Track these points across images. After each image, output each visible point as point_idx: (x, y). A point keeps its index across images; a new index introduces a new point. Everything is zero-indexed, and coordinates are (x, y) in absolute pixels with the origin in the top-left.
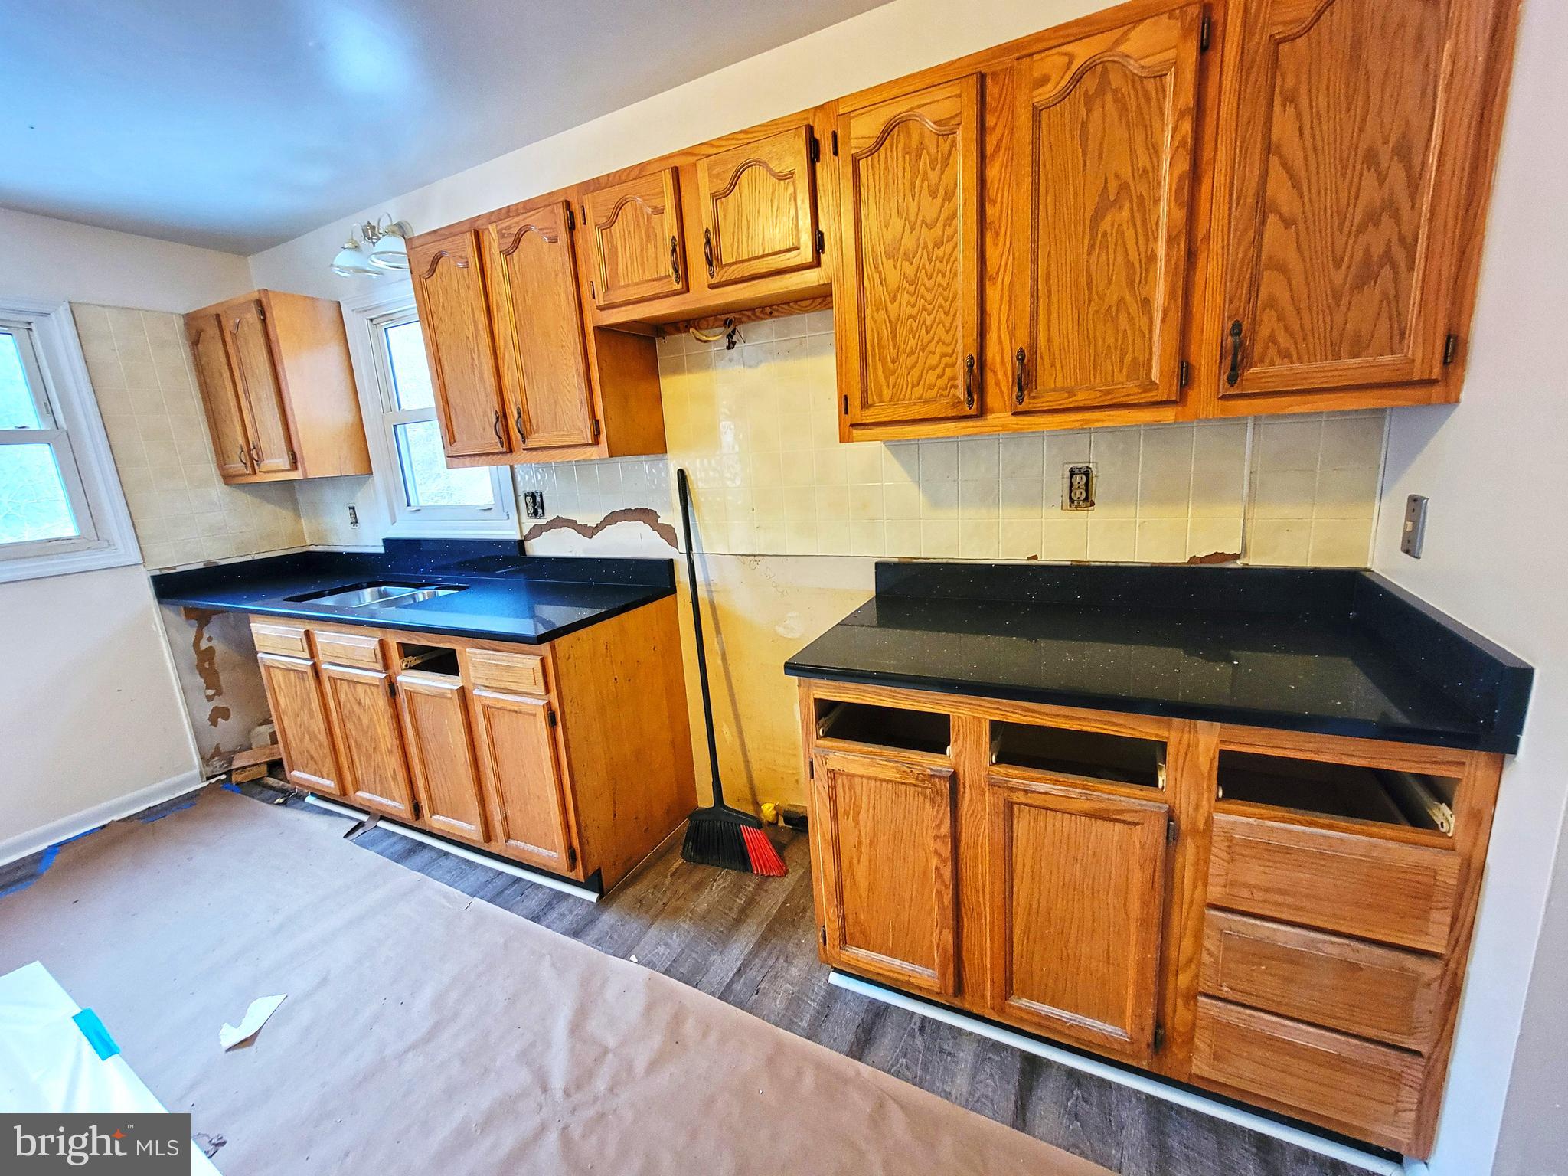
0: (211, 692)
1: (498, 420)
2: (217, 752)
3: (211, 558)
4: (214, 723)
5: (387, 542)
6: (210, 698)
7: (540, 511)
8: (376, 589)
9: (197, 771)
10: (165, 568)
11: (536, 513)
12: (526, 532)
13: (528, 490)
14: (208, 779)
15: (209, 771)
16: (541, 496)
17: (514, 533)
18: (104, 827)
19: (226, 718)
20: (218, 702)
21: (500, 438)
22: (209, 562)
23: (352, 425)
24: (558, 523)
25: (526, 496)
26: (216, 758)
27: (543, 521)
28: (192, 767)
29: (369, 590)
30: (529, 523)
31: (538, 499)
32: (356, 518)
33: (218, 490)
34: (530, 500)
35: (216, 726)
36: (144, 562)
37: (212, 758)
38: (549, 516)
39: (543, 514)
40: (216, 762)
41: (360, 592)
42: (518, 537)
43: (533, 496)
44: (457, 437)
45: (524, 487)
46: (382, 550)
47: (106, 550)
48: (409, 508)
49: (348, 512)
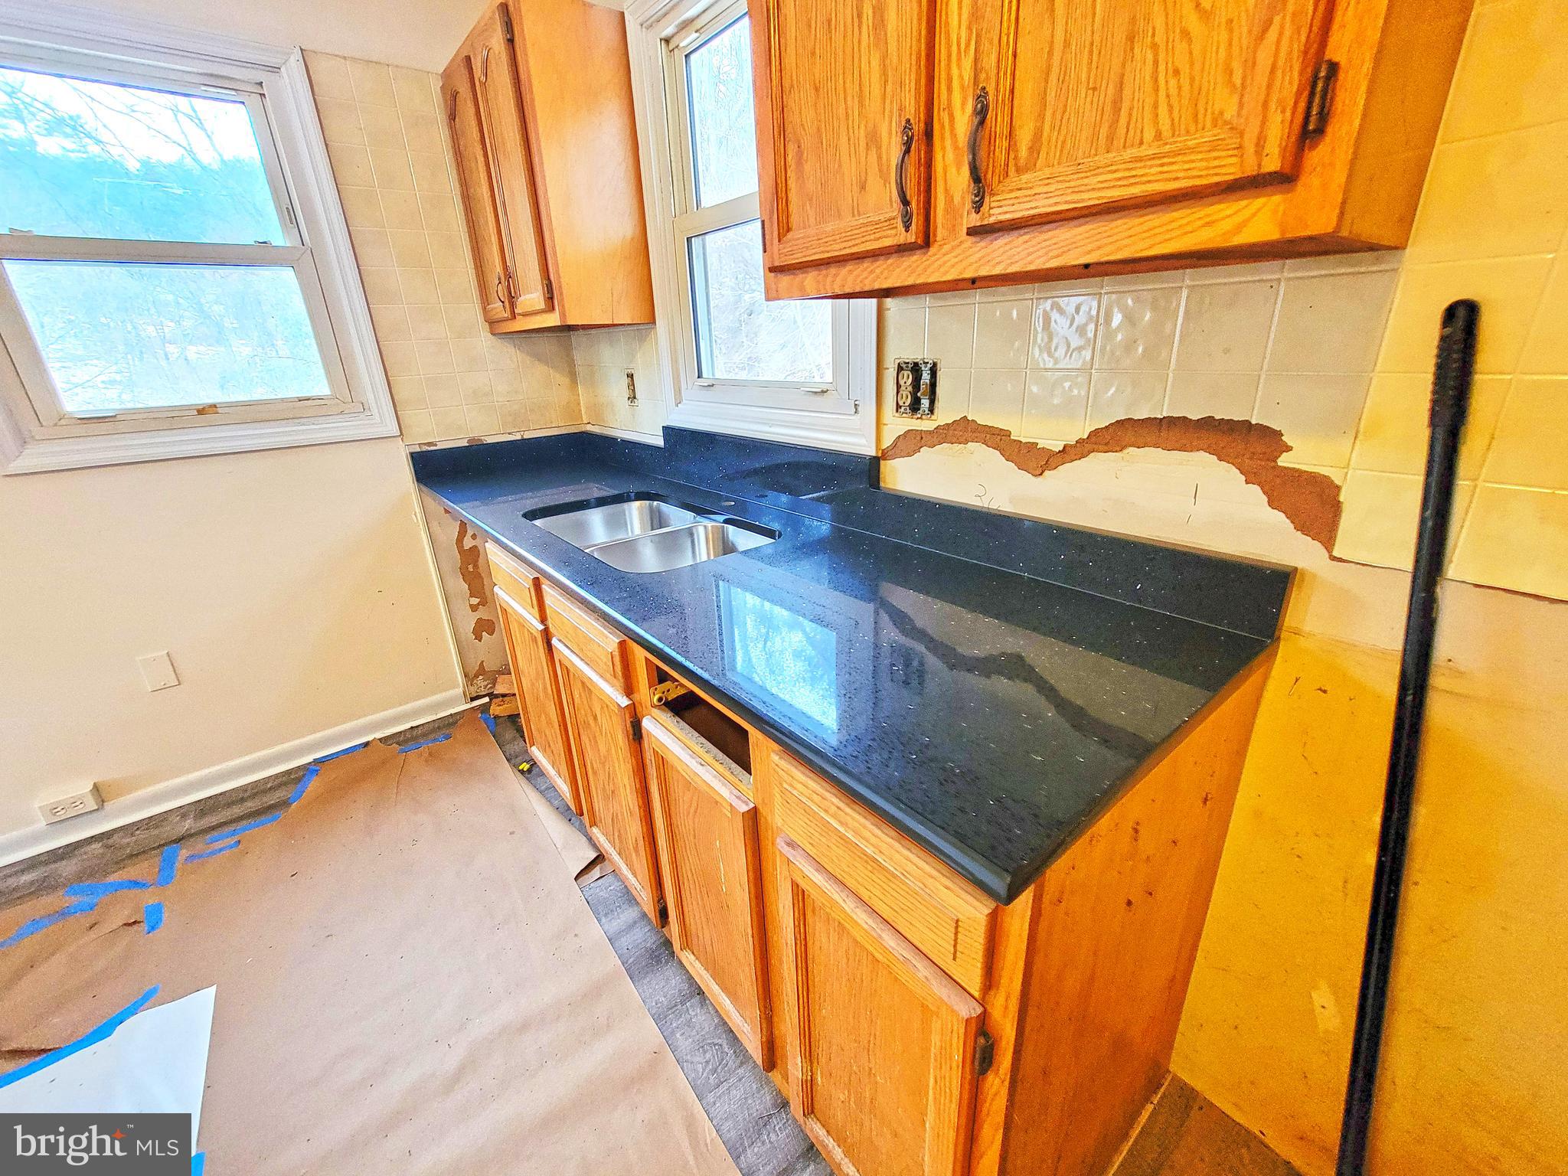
0: (475, 601)
1: (907, 151)
2: (482, 671)
3: (475, 434)
4: (479, 638)
5: (668, 431)
6: (474, 608)
7: (925, 403)
8: (647, 502)
9: (461, 690)
10: (425, 444)
11: (915, 406)
12: (887, 443)
13: (911, 355)
14: (473, 699)
15: (473, 692)
16: (933, 372)
17: (863, 441)
18: (367, 744)
19: (491, 633)
20: (483, 613)
21: (905, 202)
22: (473, 439)
23: (632, 239)
24: (964, 431)
25: (900, 369)
26: (481, 677)
27: (927, 425)
28: (455, 686)
29: (637, 504)
30: (898, 425)
31: (926, 377)
32: (634, 390)
33: (484, 340)
34: (907, 379)
35: (480, 641)
36: (402, 434)
37: (476, 676)
38: (944, 415)
39: (931, 410)
40: (481, 682)
41: (626, 506)
42: (871, 452)
43: (916, 369)
44: (795, 220)
45: (900, 350)
46: (659, 441)
47: (362, 416)
48: (701, 382)
49: (626, 381)
